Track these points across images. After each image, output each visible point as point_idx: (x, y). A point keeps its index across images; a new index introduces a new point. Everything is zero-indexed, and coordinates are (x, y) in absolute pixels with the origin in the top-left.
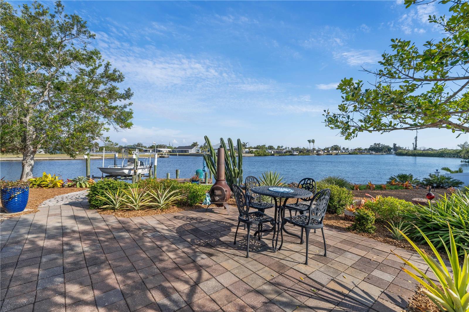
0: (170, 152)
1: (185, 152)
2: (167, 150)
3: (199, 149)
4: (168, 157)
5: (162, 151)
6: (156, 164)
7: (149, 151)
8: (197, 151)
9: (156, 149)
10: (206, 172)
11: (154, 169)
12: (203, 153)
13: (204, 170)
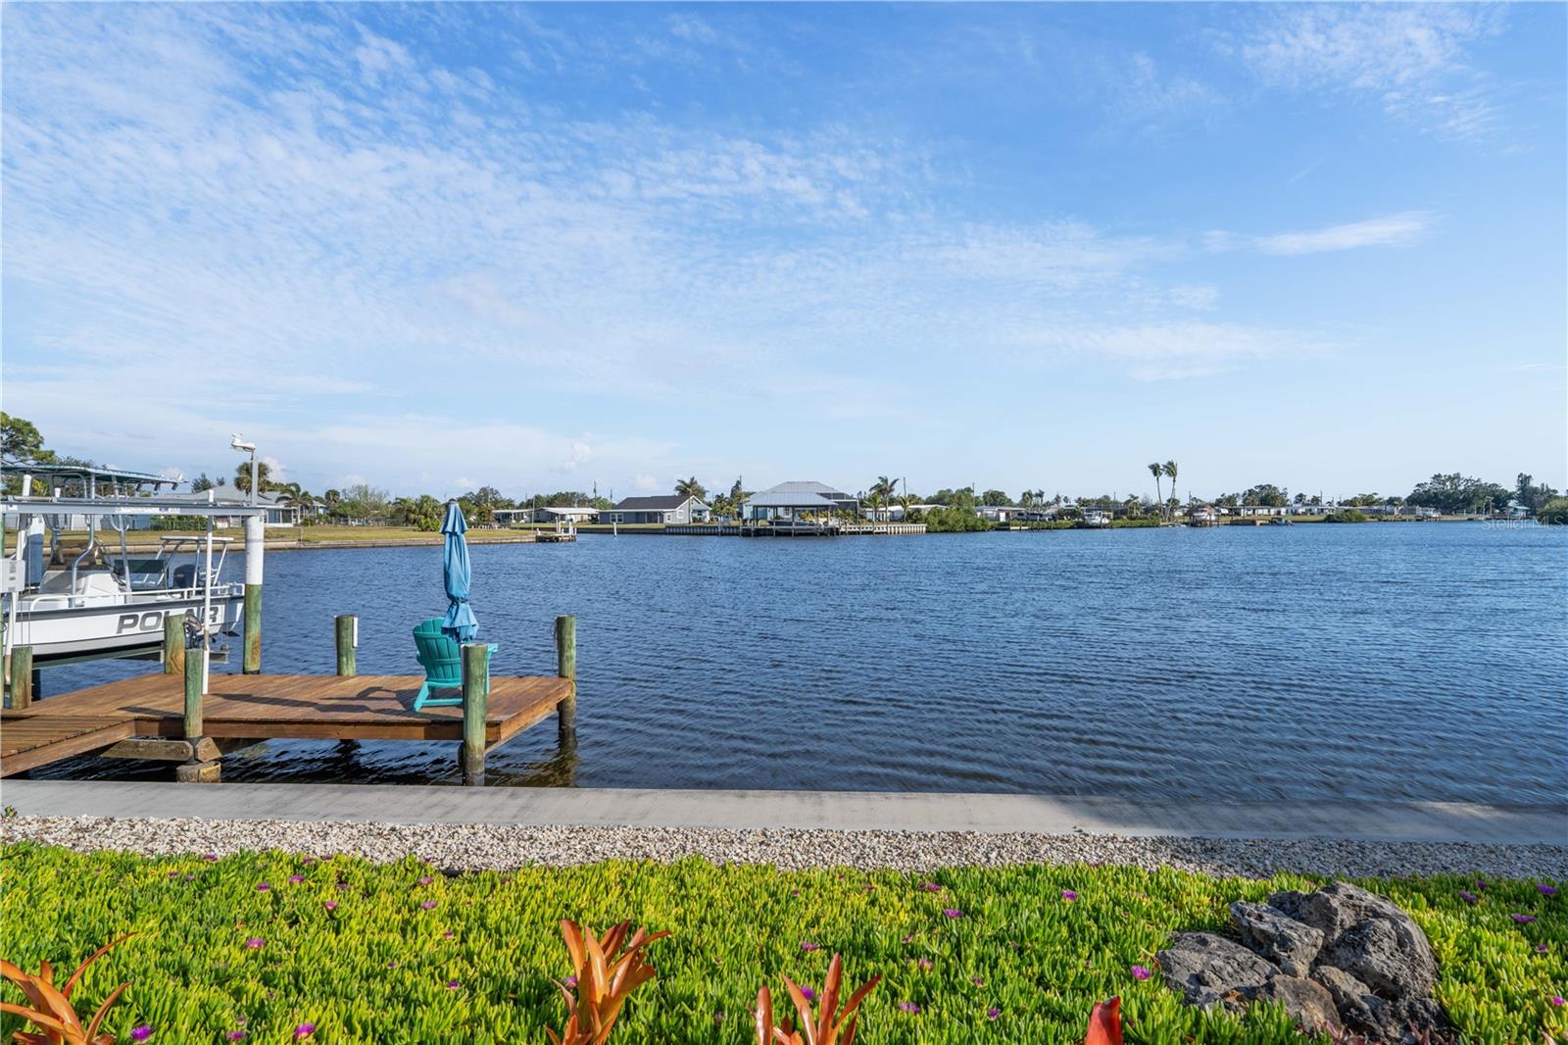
0: (593, 519)
1: (650, 521)
2: (582, 515)
3: (702, 506)
4: (573, 540)
5: (563, 517)
6: (256, 575)
7: (519, 517)
8: (696, 515)
9: (541, 509)
10: (470, 645)
11: (245, 608)
12: (716, 524)
13: (455, 629)
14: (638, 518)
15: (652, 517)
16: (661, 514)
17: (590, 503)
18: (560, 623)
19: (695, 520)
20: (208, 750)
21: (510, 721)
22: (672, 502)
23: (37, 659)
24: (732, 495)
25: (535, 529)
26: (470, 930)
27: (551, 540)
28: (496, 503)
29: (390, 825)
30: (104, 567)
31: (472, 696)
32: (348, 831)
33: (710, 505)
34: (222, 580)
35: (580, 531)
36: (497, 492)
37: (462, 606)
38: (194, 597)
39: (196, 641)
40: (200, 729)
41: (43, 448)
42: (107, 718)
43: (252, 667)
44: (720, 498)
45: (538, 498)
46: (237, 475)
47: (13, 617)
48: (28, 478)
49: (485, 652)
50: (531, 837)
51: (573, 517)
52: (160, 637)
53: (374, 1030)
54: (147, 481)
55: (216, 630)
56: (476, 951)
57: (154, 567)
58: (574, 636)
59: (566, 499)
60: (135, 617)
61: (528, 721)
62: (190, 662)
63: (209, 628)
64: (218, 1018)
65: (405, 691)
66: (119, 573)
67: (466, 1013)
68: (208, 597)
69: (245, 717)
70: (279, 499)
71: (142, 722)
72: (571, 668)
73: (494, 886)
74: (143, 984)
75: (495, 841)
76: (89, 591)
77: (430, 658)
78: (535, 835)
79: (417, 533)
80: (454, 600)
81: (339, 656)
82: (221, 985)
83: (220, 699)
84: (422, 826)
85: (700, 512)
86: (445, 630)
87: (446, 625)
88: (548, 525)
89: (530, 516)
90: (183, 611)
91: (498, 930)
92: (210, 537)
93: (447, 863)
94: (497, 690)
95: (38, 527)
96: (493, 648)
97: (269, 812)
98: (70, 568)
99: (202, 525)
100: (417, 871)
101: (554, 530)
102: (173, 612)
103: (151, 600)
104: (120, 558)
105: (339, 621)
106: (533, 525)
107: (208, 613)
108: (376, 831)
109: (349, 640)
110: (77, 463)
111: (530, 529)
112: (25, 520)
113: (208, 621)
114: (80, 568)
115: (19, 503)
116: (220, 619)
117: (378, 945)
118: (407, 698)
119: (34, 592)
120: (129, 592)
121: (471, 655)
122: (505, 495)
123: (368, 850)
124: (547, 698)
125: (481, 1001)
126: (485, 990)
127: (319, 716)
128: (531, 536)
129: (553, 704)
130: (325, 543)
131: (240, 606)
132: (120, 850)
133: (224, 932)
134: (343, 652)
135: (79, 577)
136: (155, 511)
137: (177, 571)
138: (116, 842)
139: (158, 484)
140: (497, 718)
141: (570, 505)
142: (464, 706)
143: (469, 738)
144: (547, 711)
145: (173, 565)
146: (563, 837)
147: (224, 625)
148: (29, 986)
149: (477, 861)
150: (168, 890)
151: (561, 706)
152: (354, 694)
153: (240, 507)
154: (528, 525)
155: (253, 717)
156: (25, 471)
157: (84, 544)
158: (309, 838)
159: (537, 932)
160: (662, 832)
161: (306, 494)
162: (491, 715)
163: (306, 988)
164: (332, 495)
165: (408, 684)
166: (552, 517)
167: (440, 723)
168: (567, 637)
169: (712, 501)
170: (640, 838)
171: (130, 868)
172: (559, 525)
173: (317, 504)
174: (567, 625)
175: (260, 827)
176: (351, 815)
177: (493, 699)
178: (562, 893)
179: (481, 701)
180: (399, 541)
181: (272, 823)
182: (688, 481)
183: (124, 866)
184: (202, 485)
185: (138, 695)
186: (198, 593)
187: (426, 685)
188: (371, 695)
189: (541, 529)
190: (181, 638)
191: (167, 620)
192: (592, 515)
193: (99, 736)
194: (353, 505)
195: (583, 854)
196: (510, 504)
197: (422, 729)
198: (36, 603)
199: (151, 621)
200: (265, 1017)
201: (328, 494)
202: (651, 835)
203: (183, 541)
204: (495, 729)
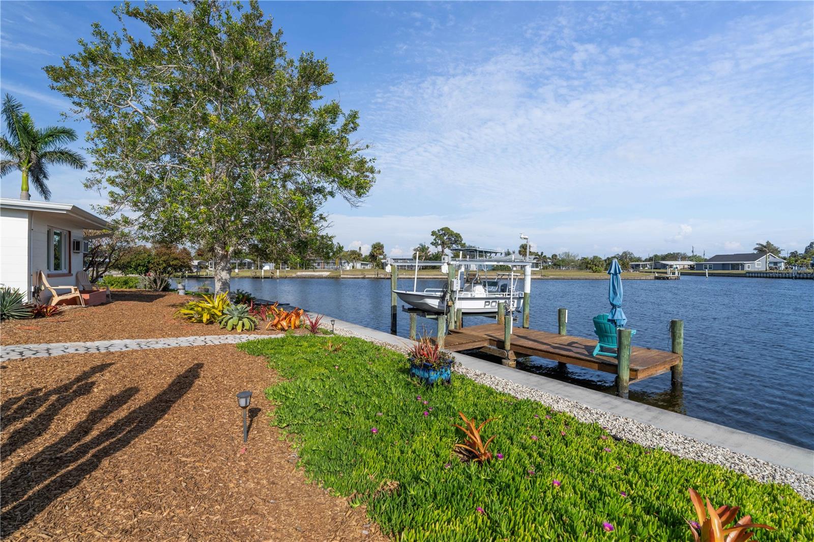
0: (692, 267)
1: (733, 269)
2: (684, 265)
3: (777, 259)
4: (678, 278)
5: (671, 266)
6: (528, 290)
7: (644, 266)
8: (772, 265)
9: (658, 263)
10: (621, 329)
11: (524, 302)
12: (790, 271)
13: (614, 320)
14: (724, 267)
15: (734, 267)
16: (743, 265)
17: (690, 259)
18: (673, 324)
19: (771, 268)
20: (511, 355)
21: (643, 370)
22: (751, 257)
23: (463, 313)
24: (806, 252)
25: (654, 272)
26: (629, 470)
27: (664, 278)
28: (631, 259)
29: (585, 406)
30: (480, 283)
31: (622, 354)
32: (567, 403)
33: (785, 259)
34: (516, 290)
35: (682, 274)
36: (632, 254)
37: (618, 309)
38: (507, 296)
39: (508, 313)
40: (509, 347)
41: (463, 242)
42: (481, 337)
43: (526, 326)
44: (794, 254)
45: (656, 256)
46: (519, 249)
47: (457, 299)
48: (461, 252)
49: (630, 333)
50: (660, 435)
51: (678, 266)
52: (496, 310)
53: (586, 498)
54: (493, 252)
55: (514, 309)
56: (634, 482)
57: (494, 284)
58: (682, 332)
59: (674, 257)
60: (489, 302)
61: (653, 372)
62: (507, 321)
63: (512, 308)
64: (524, 462)
65: (588, 346)
66: (485, 286)
67: (630, 511)
68: (512, 297)
69: (524, 345)
70: (534, 259)
71: (492, 341)
72: (680, 348)
73: (641, 453)
74: (499, 438)
75: (639, 430)
76: (476, 292)
77: (601, 332)
78: (662, 434)
79: (591, 274)
80: (614, 306)
81: (559, 326)
82: (524, 449)
83: (515, 337)
84: (600, 411)
85: (776, 263)
86: (609, 320)
87: (610, 317)
88: (662, 270)
89: (651, 265)
90: (503, 301)
91: (645, 476)
92: (513, 274)
93: (614, 432)
94: (635, 353)
95: (463, 269)
96: (634, 332)
97: (536, 386)
98: (471, 283)
99: (507, 269)
100: (600, 432)
101: (666, 273)
102: (501, 301)
103: (494, 296)
104: (485, 280)
105: (560, 311)
106: (653, 270)
107: (512, 303)
108: (579, 407)
109: (564, 319)
110: (471, 247)
111: (651, 272)
112: (460, 266)
113: (511, 306)
114: (474, 283)
115: (459, 261)
116: (515, 306)
117: (584, 459)
118: (590, 349)
119: (462, 291)
120: (487, 293)
121: (622, 334)
122: (636, 255)
123: (576, 414)
124: (664, 363)
125: (639, 509)
126: (641, 504)
127: (552, 350)
128: (652, 276)
129: (668, 367)
130: (552, 277)
131: (522, 301)
132: (488, 386)
133: (523, 429)
134: (561, 324)
135: (474, 286)
136: (495, 263)
137: (502, 286)
138: (487, 383)
139: (496, 253)
140: (635, 368)
141: (676, 260)
142: (618, 358)
143: (621, 374)
144: (665, 369)
145: (500, 284)
146: (680, 441)
147: (517, 308)
148: (468, 424)
149: (630, 437)
150: (504, 406)
151: (673, 369)
152: (566, 343)
153: (523, 262)
154: (649, 271)
155: (527, 346)
156: (460, 250)
157: (475, 275)
158: (551, 401)
159: (669, 487)
160: (753, 461)
161: (545, 256)
162: (632, 365)
163: (556, 465)
164: (554, 256)
165: (590, 343)
166: (665, 266)
167: (605, 364)
168: (678, 331)
169: (787, 256)
170: (736, 458)
171: (492, 393)
172: (669, 270)
173: (549, 260)
174: (678, 325)
175: (533, 391)
176: (568, 396)
177: (634, 357)
178: (684, 472)
179: (627, 358)
180: (583, 277)
181: (537, 391)
182: (765, 244)
183: (490, 392)
184: (508, 254)
185: (490, 330)
186: (508, 295)
187: (598, 345)
188: (573, 345)
189: (657, 273)
190: (503, 311)
191: (499, 304)
192: (690, 265)
193: (479, 343)
194: (563, 260)
195: (694, 454)
196: (639, 259)
197: (597, 365)
198: (463, 295)
199: (494, 304)
200: (541, 469)
201: (553, 256)
202: (744, 459)
203: (504, 275)
204: (634, 373)
